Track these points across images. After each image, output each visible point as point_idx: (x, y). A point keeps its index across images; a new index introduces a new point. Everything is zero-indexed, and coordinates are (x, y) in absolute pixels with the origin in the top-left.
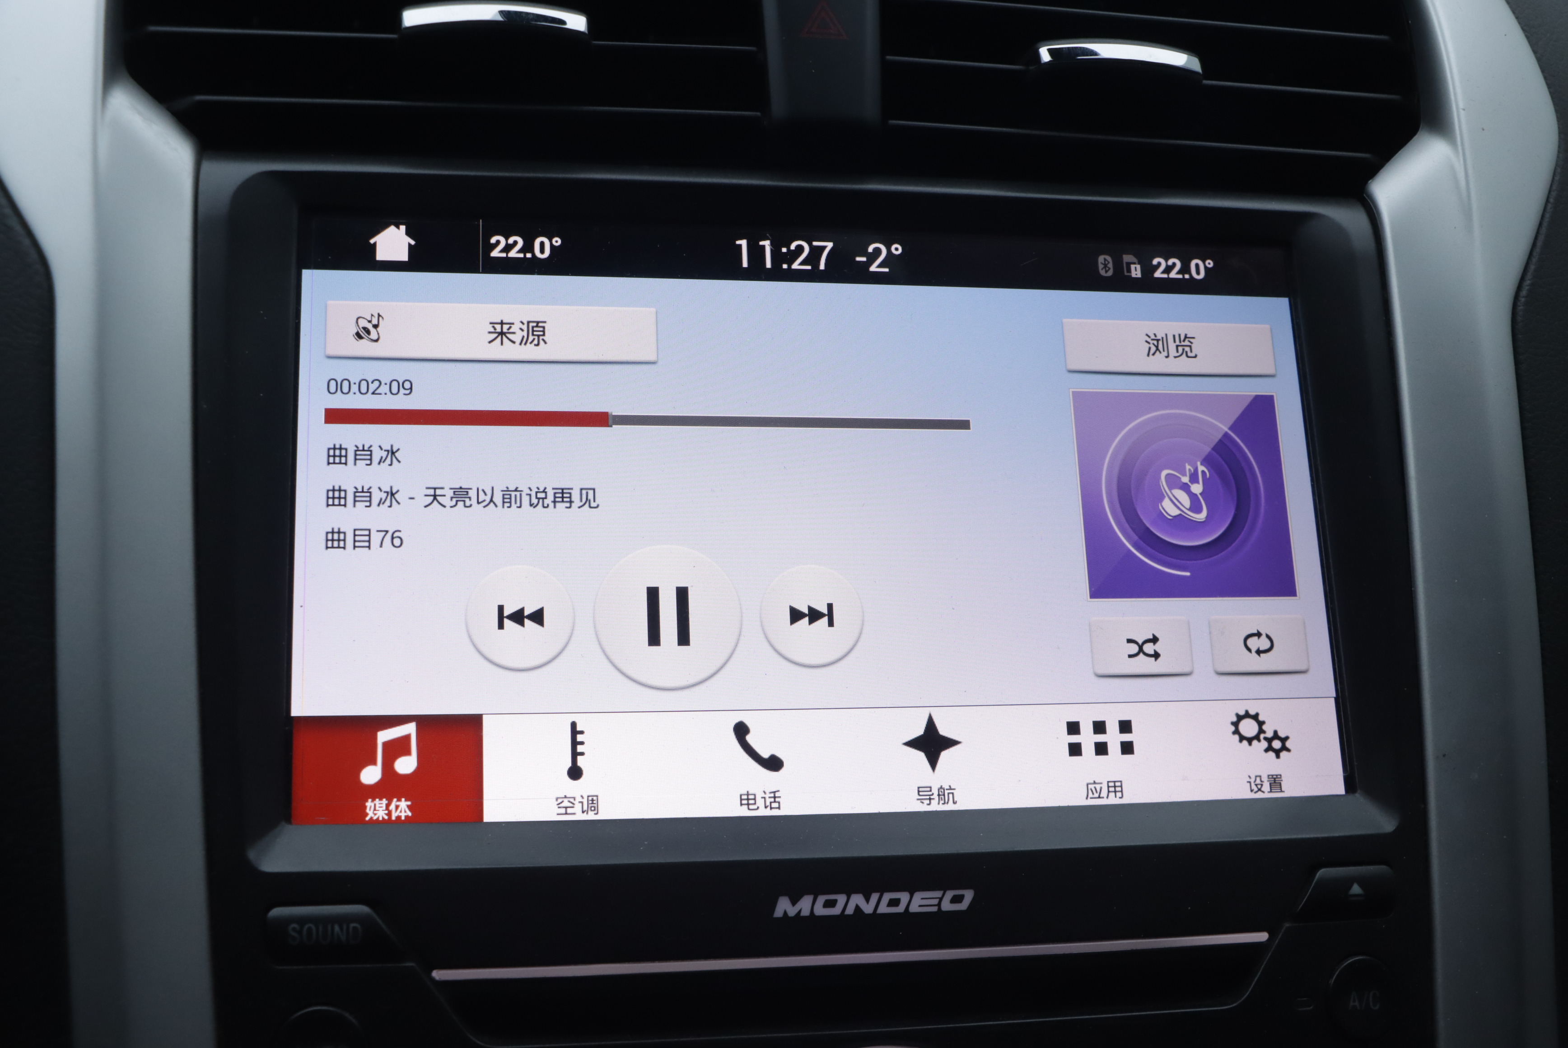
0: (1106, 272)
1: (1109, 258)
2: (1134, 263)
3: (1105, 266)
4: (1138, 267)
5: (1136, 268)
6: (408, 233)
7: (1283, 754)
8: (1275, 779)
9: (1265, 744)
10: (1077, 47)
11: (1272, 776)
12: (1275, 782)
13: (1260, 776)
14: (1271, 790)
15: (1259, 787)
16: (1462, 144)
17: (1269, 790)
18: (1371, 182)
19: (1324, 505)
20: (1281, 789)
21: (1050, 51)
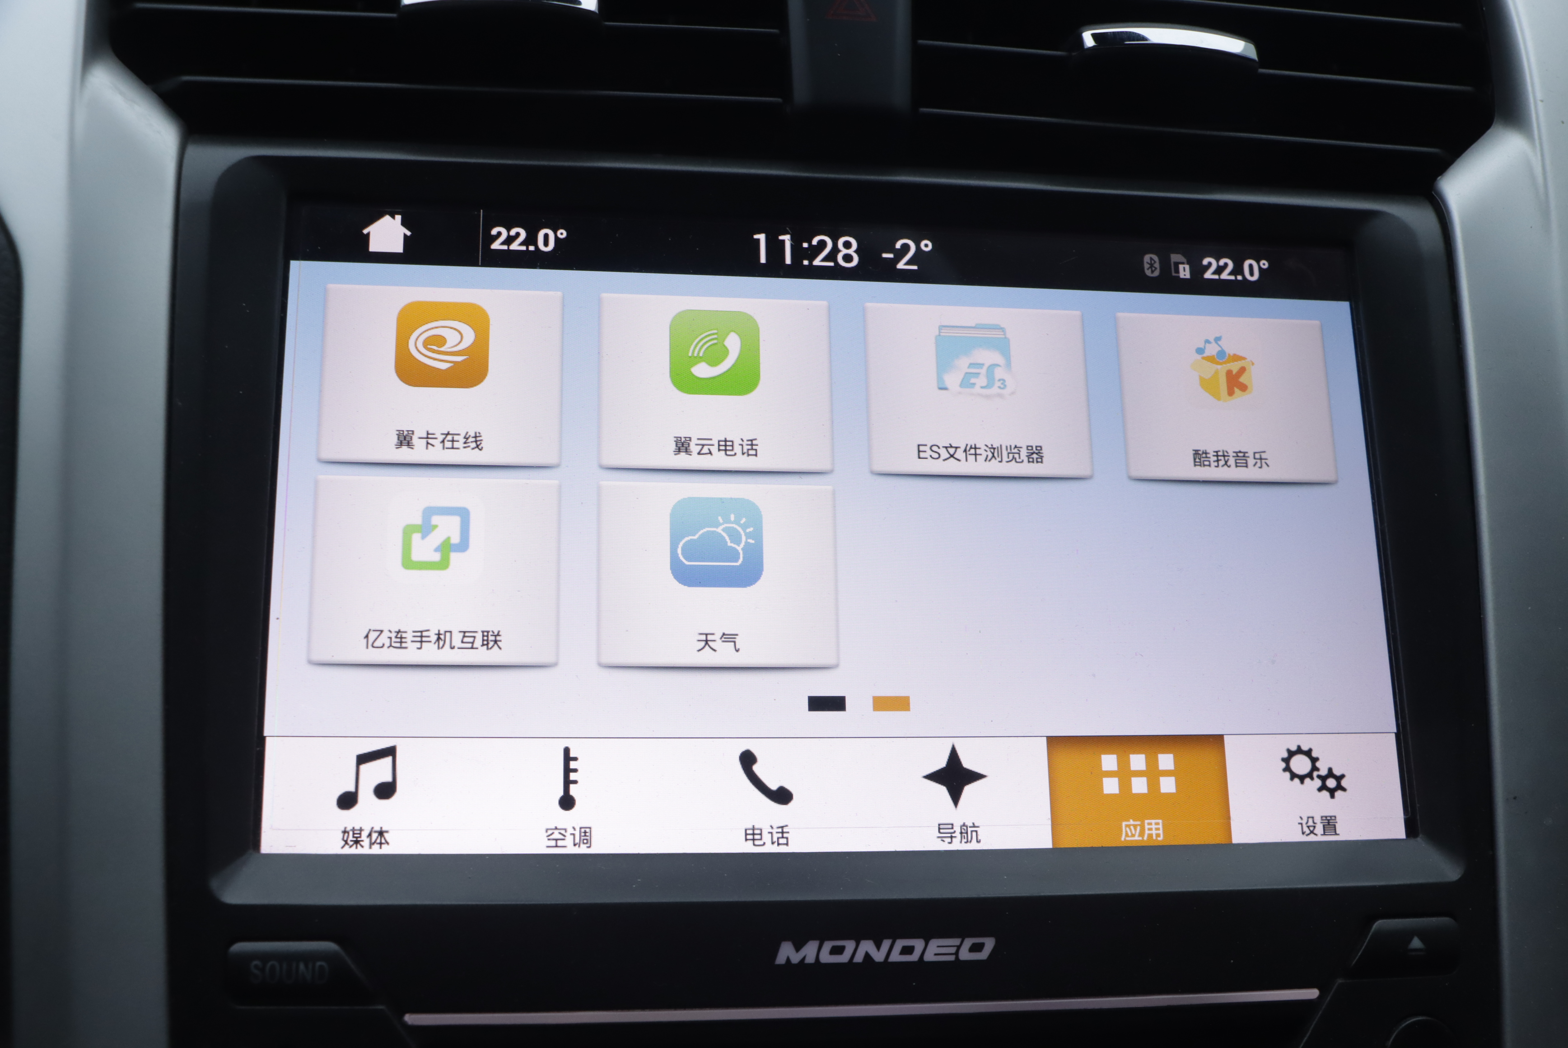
0: (1152, 272)
1: (1155, 258)
2: (1183, 263)
3: (1151, 265)
4: (1187, 267)
5: (1184, 268)
6: (404, 223)
7: (1338, 794)
8: (1329, 820)
9: (1318, 783)
10: (1123, 32)
11: (1326, 817)
12: (1329, 824)
13: (1313, 818)
14: (1324, 832)
15: (1312, 829)
16: (1540, 138)
17: (1323, 833)
18: (1440, 178)
19: (1386, 525)
20: (1335, 832)
21: (1094, 35)
